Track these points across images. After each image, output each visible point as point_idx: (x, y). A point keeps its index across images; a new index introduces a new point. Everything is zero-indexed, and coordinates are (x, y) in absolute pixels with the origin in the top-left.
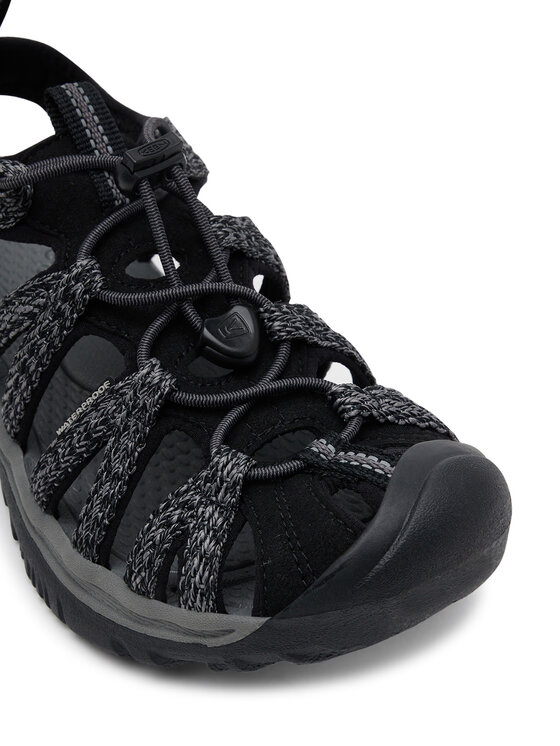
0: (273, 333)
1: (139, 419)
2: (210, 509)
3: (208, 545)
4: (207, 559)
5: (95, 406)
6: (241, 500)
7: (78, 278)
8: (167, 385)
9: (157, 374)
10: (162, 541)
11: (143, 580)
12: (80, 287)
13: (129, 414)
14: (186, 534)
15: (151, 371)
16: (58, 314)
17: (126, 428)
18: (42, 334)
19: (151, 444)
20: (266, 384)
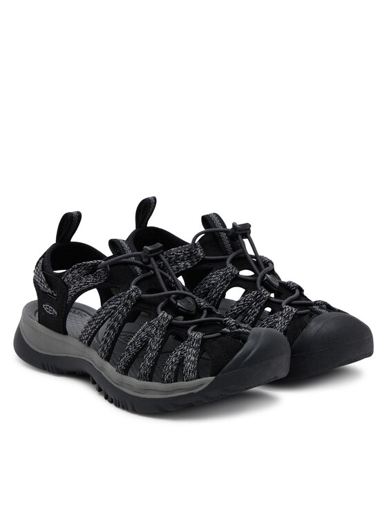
0: (201, 306)
1: (161, 330)
2: (190, 356)
3: (193, 358)
4: (193, 362)
5: (143, 331)
6: (201, 346)
7: (132, 291)
8: (170, 317)
9: (166, 315)
10: (175, 361)
11: (169, 377)
12: (134, 294)
13: (157, 329)
14: (184, 358)
15: (162, 314)
16: (126, 305)
17: (156, 334)
18: (119, 313)
19: (165, 337)
20: (203, 318)
